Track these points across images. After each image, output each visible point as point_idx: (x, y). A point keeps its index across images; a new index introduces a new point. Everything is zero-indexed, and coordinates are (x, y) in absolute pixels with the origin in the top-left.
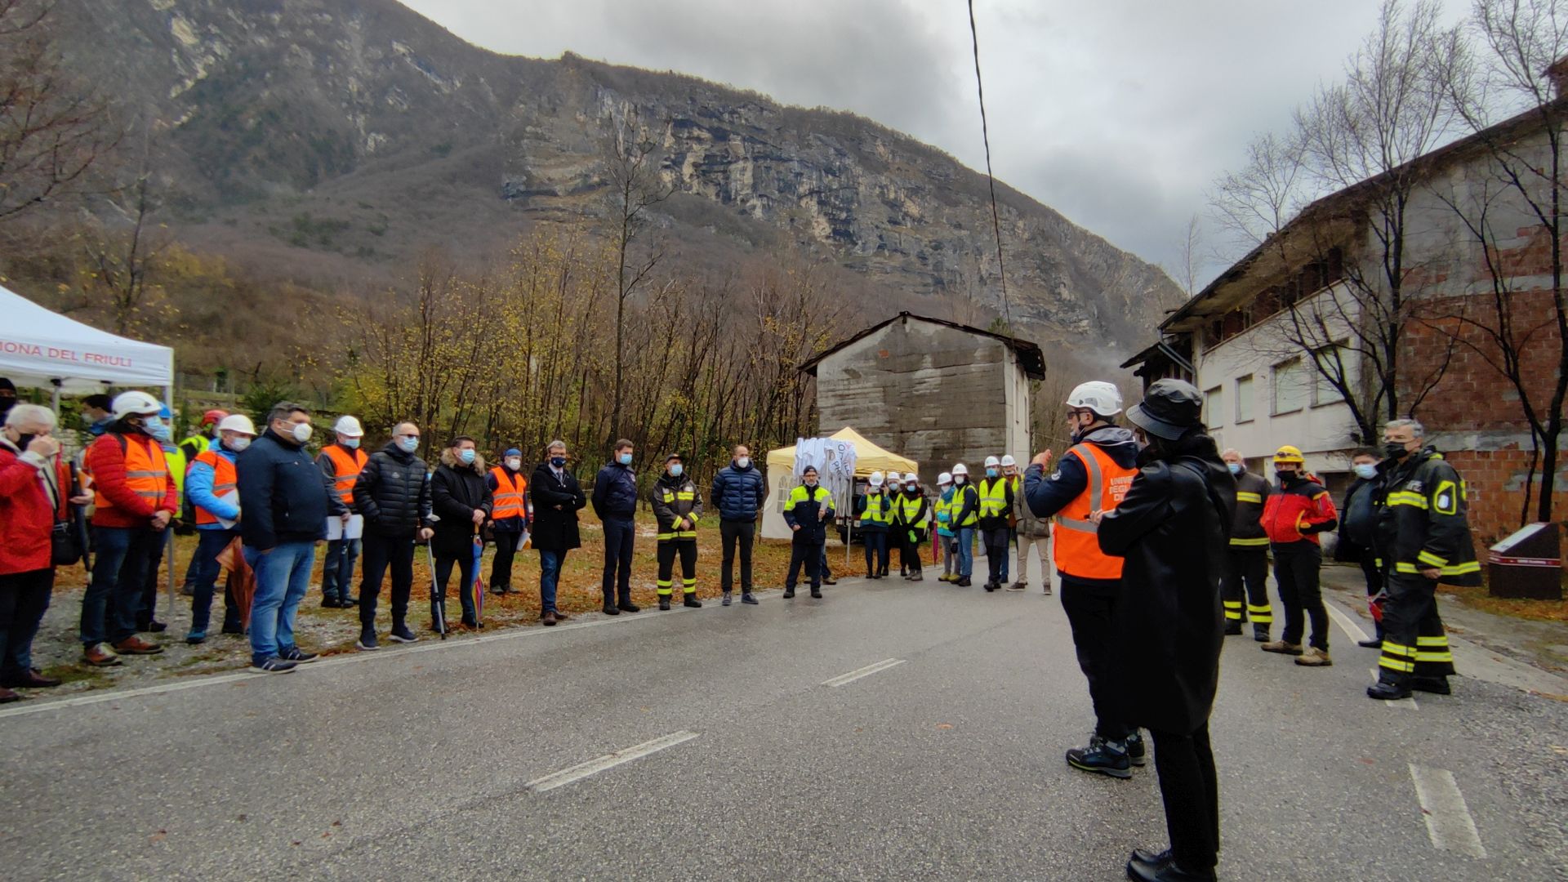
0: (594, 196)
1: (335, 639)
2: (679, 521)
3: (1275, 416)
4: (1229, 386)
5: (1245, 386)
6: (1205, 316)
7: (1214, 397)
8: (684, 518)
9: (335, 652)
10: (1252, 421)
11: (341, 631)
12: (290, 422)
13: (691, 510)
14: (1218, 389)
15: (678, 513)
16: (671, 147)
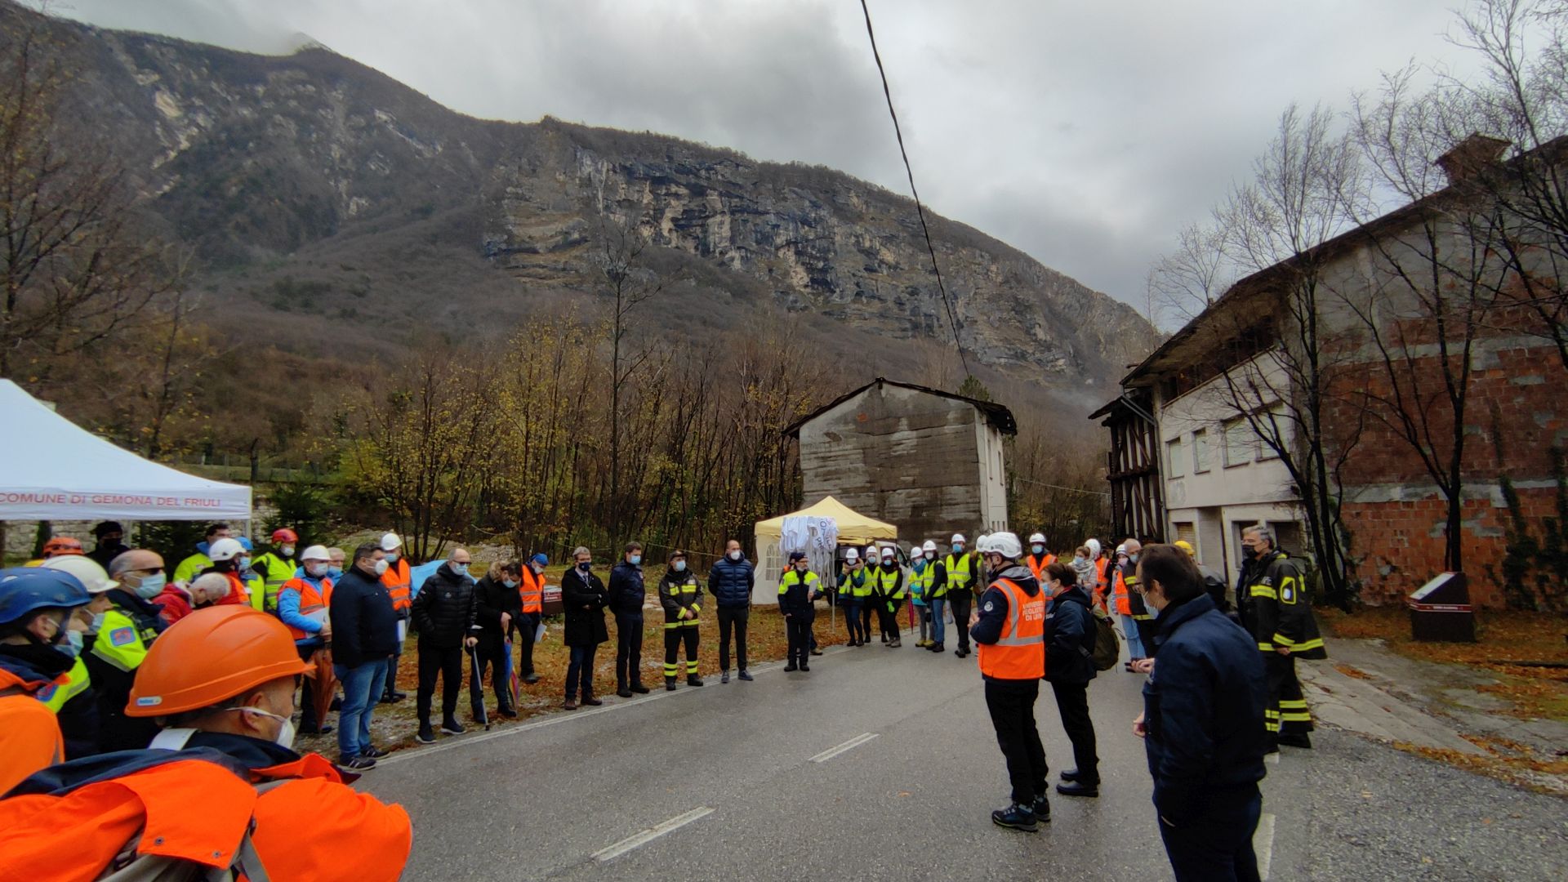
0: (575, 252)
1: (395, 734)
2: (683, 611)
3: (1228, 467)
4: (1187, 438)
5: (1200, 439)
6: (1161, 373)
7: (1175, 448)
8: (688, 608)
9: (398, 747)
10: (1208, 472)
11: (398, 726)
12: (373, 560)
13: (693, 602)
14: (1177, 440)
15: (682, 605)
16: (649, 203)
